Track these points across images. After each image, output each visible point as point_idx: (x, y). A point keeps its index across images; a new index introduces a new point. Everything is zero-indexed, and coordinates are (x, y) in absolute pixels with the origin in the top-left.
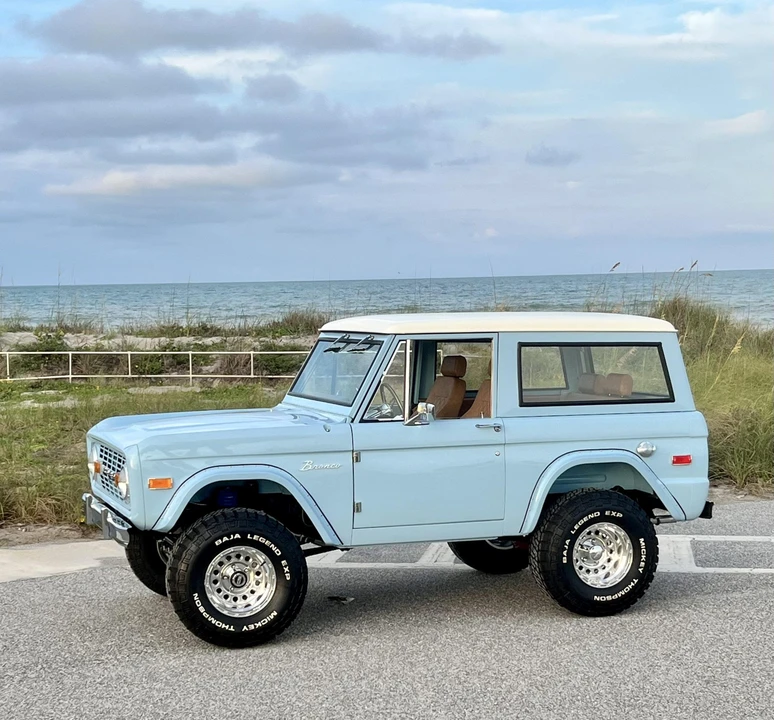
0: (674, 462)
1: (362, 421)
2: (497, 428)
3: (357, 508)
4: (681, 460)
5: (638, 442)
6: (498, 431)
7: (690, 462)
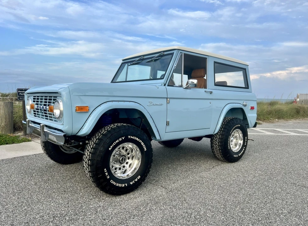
0: (251, 109)
1: (168, 85)
2: (211, 93)
3: (168, 123)
4: (252, 108)
5: (243, 101)
6: (211, 94)
7: (254, 109)
